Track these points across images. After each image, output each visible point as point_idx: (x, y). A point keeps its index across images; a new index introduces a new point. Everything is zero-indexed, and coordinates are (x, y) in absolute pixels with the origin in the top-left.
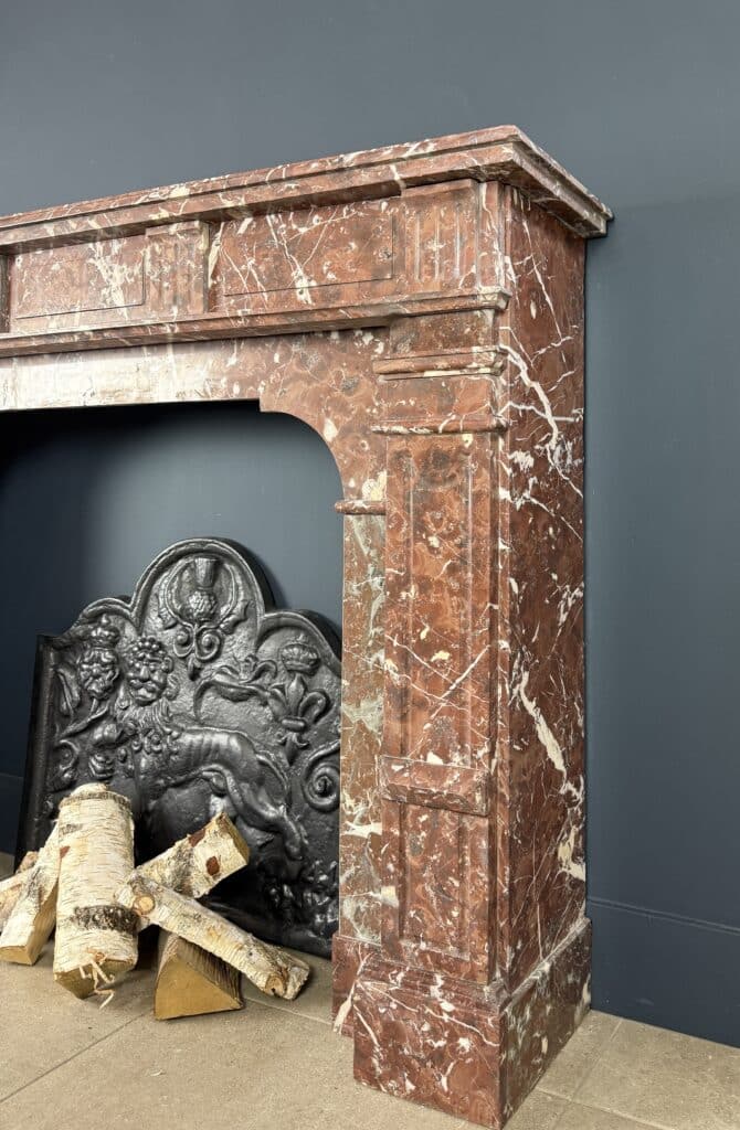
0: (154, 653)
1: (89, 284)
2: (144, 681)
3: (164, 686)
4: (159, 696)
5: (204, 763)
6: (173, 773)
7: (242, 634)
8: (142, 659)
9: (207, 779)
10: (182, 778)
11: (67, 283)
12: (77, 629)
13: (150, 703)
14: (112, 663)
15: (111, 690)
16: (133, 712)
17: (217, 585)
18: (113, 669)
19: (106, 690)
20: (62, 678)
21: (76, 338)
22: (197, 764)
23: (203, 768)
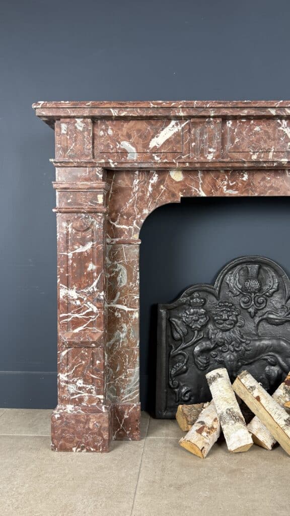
0: (230, 307)
1: (280, 139)
2: (225, 320)
3: (236, 322)
4: (234, 326)
5: (263, 353)
6: (246, 359)
7: (277, 297)
8: (222, 311)
9: (266, 360)
10: (252, 361)
11: (265, 138)
12: (183, 299)
13: (229, 330)
14: (205, 314)
15: (204, 326)
16: (220, 335)
17: (260, 276)
18: (206, 316)
19: (202, 326)
20: (174, 323)
21: (275, 164)
22: (260, 354)
23: (263, 355)
